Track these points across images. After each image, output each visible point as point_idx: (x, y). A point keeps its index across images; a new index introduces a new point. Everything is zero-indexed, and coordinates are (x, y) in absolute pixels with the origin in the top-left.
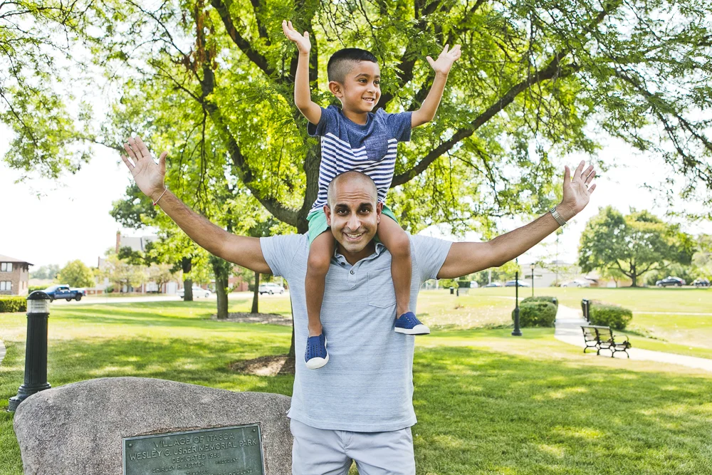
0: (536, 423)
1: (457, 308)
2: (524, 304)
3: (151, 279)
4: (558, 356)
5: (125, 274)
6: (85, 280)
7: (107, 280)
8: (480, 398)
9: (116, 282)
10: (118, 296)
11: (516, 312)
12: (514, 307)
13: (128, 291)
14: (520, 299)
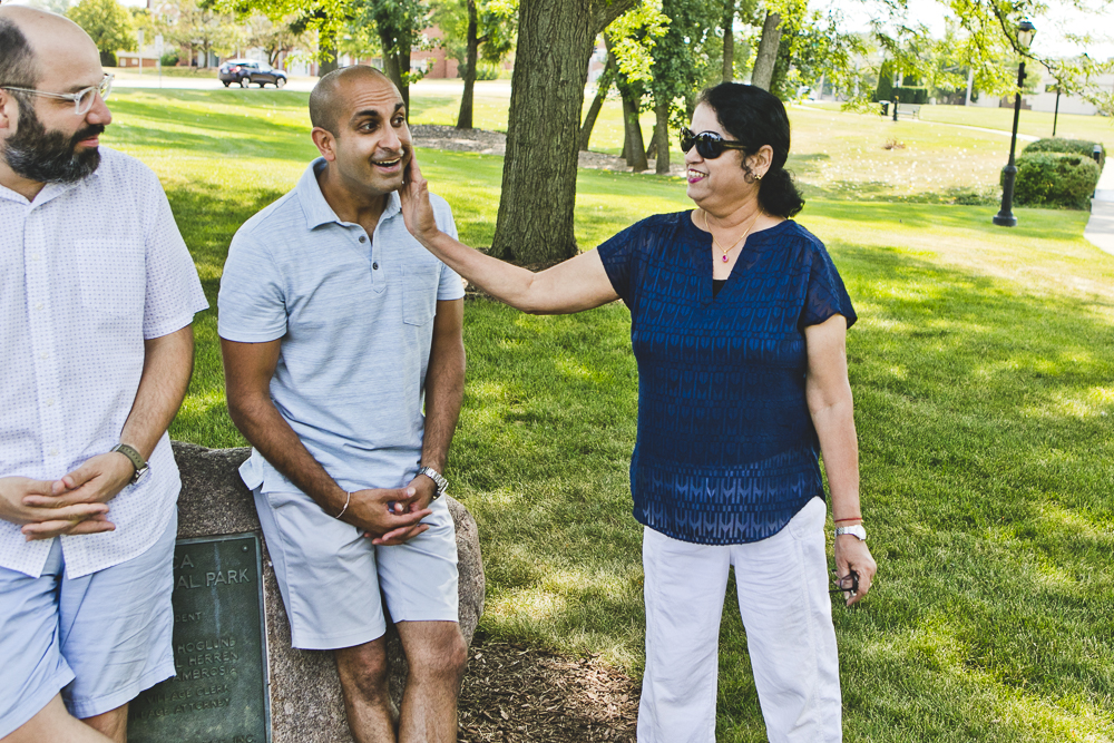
0: (986, 476)
1: (889, 148)
2: (1030, 154)
3: (253, 42)
4: (1081, 287)
5: (200, 28)
6: (120, 36)
7: (159, 39)
8: (878, 394)
9: (181, 44)
10: (186, 75)
11: (1008, 175)
12: (1005, 162)
13: (206, 66)
14: (1024, 140)
